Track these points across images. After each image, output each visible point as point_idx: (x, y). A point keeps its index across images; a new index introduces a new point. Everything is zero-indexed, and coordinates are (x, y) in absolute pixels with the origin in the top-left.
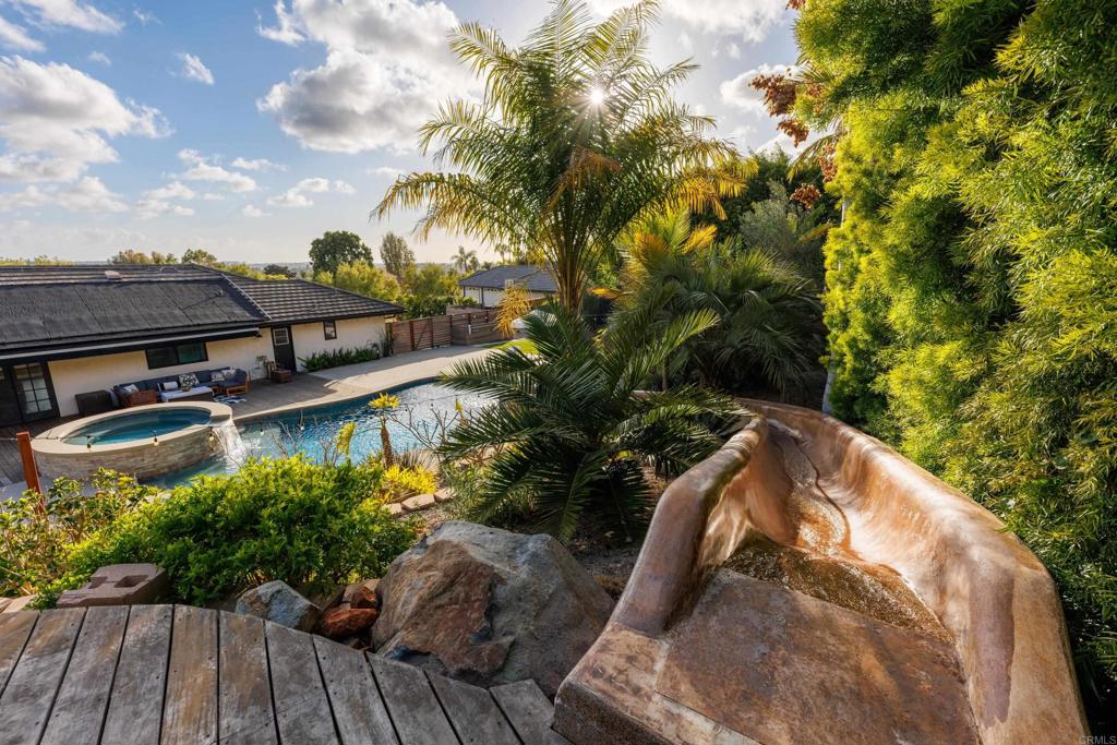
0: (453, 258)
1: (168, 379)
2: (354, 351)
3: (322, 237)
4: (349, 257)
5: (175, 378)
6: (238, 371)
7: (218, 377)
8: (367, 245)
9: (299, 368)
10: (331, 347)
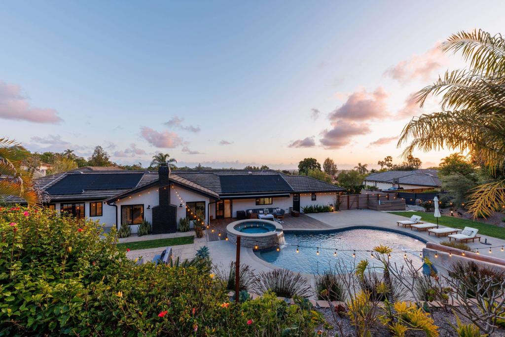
0: (355, 168)
1: (261, 210)
2: (323, 206)
3: (303, 160)
4: (312, 167)
5: (262, 210)
6: (282, 210)
7: (275, 211)
8: (319, 163)
9: (301, 211)
10: (313, 204)
